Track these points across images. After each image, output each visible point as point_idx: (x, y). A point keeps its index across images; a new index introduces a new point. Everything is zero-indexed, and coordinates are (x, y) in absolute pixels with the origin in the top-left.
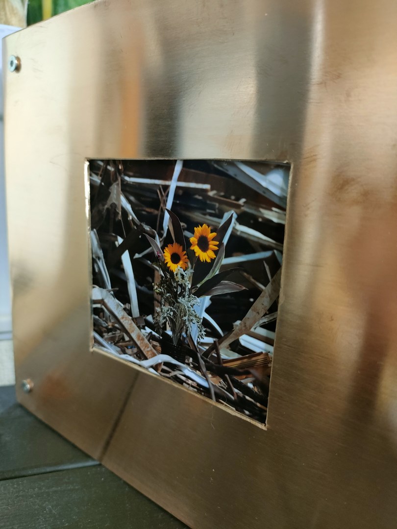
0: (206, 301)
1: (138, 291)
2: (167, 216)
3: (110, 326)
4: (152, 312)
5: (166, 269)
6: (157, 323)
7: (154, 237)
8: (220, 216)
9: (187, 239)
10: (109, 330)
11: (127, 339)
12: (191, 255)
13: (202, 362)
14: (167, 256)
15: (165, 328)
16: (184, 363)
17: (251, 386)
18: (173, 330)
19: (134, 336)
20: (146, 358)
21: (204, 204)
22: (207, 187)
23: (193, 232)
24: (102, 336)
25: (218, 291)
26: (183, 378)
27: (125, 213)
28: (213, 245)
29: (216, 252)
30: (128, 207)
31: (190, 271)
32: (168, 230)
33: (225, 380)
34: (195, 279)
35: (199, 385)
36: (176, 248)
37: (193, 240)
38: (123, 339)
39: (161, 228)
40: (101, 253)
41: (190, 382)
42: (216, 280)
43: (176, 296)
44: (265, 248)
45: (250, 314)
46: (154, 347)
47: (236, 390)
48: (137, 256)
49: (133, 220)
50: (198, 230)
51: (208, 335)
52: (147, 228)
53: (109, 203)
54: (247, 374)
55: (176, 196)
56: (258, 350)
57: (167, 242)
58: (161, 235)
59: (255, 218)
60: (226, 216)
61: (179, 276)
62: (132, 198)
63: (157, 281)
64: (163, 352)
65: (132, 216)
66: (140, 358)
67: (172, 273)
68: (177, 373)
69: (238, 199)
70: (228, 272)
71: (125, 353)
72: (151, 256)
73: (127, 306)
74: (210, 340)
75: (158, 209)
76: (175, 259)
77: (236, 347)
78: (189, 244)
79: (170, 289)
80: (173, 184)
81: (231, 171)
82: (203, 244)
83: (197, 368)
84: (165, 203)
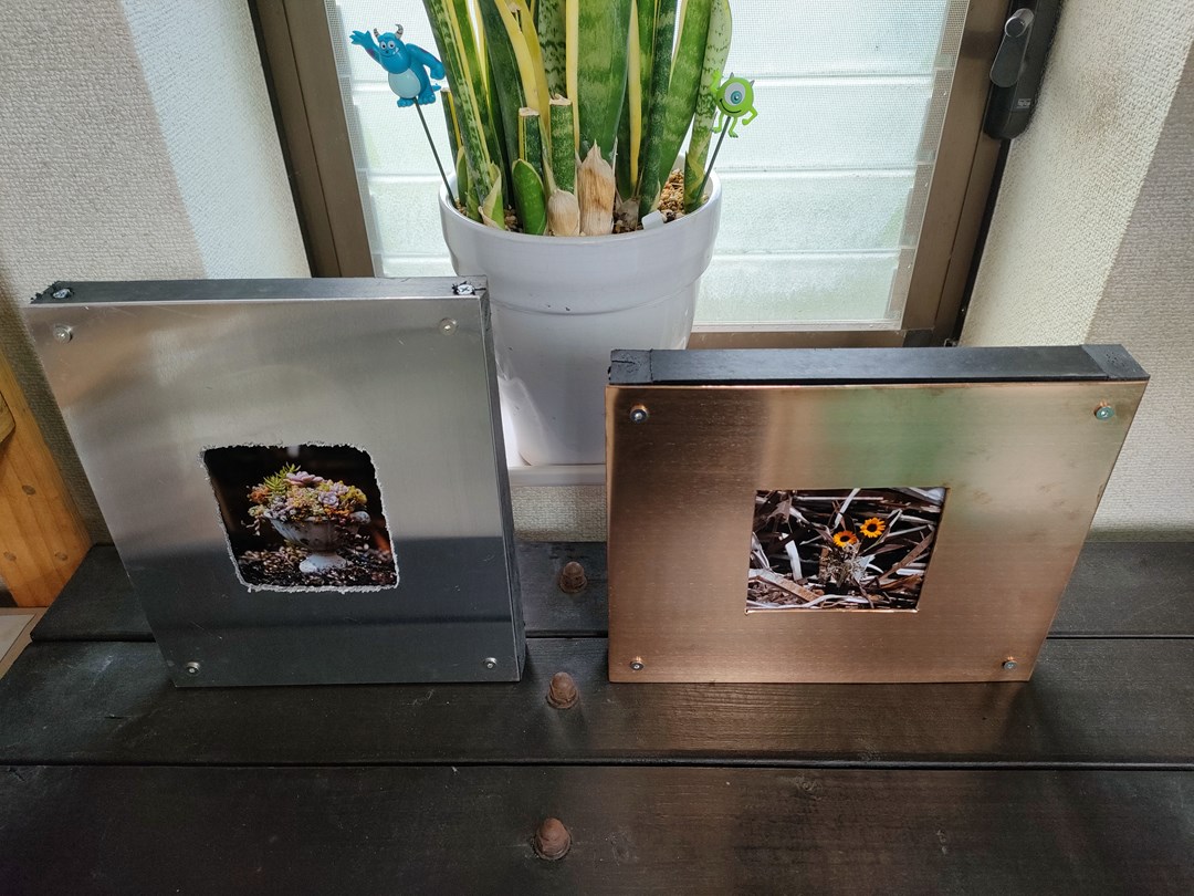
1: (802, 564)
2: (839, 517)
4: (816, 573)
6: (822, 578)
7: (825, 529)
8: (890, 512)
9: (858, 527)
11: (785, 594)
13: (863, 591)
16: (846, 595)
17: (903, 593)
19: (795, 591)
20: (808, 602)
21: (876, 507)
22: (880, 498)
23: (863, 523)
24: (756, 600)
25: (882, 551)
26: (846, 604)
27: (793, 519)
28: (880, 528)
29: (882, 532)
30: (799, 515)
32: (840, 524)
34: (862, 548)
35: (860, 604)
36: (846, 533)
37: (863, 527)
39: (833, 523)
40: (759, 547)
41: (852, 604)
42: (881, 546)
44: (921, 525)
45: (906, 558)
46: (817, 593)
47: (891, 598)
48: (804, 543)
49: (802, 522)
50: (868, 522)
51: (869, 575)
52: (818, 525)
53: (774, 514)
54: (900, 587)
55: (851, 505)
56: (910, 574)
57: (838, 530)
58: (831, 527)
59: (917, 511)
60: (894, 512)
61: (848, 549)
62: (803, 509)
63: (824, 553)
64: (826, 594)
65: (801, 518)
66: (801, 603)
67: (840, 549)
68: (839, 602)
69: (905, 503)
70: (889, 541)
72: (821, 541)
73: (788, 575)
74: (873, 577)
75: (831, 513)
76: (844, 539)
77: (894, 576)
78: (859, 530)
80: (848, 500)
81: (902, 490)
82: (872, 528)
84: (839, 509)
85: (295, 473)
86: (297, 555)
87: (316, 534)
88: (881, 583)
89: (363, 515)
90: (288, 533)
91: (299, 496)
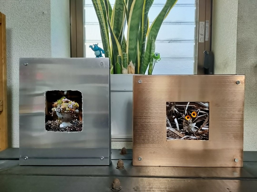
0: (195, 124)
1: (179, 125)
2: (186, 111)
3: (171, 134)
4: (183, 128)
5: (186, 120)
6: (184, 130)
7: (183, 115)
8: (197, 110)
9: (191, 114)
10: (170, 135)
12: (192, 117)
13: (195, 134)
14: (186, 118)
15: (186, 131)
16: (191, 136)
17: (204, 135)
18: (188, 131)
19: (178, 134)
20: (182, 138)
21: (194, 108)
22: (195, 106)
23: (192, 113)
24: (169, 137)
25: (197, 122)
26: (191, 139)
27: (175, 111)
28: (196, 115)
29: (196, 116)
30: (176, 110)
31: (191, 119)
32: (186, 113)
33: (200, 136)
34: (192, 121)
35: (195, 139)
36: (188, 116)
37: (192, 114)
38: (175, 136)
39: (185, 113)
40: (168, 120)
41: (193, 139)
42: (197, 120)
43: (188, 124)
44: (205, 114)
45: (203, 124)
46: (184, 135)
47: (202, 137)
48: (179, 119)
49: (177, 112)
50: (193, 113)
51: (196, 129)
52: (181, 113)
53: (171, 110)
54: (204, 133)
55: (188, 108)
56: (205, 129)
57: (186, 115)
58: (184, 114)
59: (203, 110)
60: (198, 110)
61: (189, 121)
63: (184, 122)
64: (186, 135)
65: (177, 111)
66: (180, 138)
68: (190, 138)
69: (200, 107)
70: (199, 118)
71: (176, 138)
72: (182, 118)
73: (176, 129)
74: (196, 130)
75: (184, 110)
76: (188, 118)
77: (201, 130)
78: (191, 115)
79: (187, 123)
80: (187, 106)
81: (199, 103)
83: (194, 136)
84: (185, 109)
85: (64, 99)
86: (60, 122)
87: (66, 116)
88: (199, 132)
89: (77, 111)
90: (59, 116)
91: (64, 105)
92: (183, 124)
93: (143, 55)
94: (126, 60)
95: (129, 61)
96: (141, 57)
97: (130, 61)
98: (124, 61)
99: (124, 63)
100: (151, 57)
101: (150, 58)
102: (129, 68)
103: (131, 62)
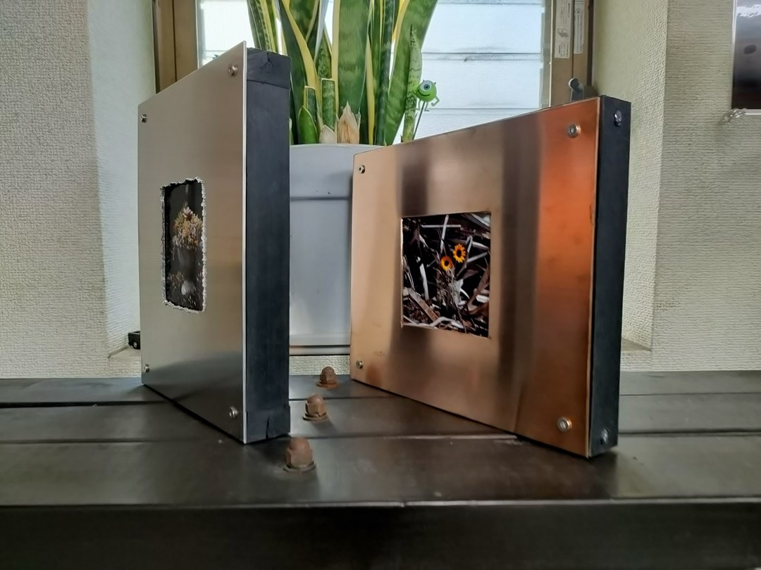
0: (462, 282)
1: (428, 284)
2: (442, 242)
3: (413, 309)
4: (436, 295)
5: (442, 270)
6: (438, 301)
7: (436, 254)
8: (466, 239)
9: (452, 253)
10: (412, 312)
11: (422, 313)
12: (454, 260)
13: (460, 315)
14: (443, 263)
15: (442, 302)
16: (451, 318)
17: (482, 321)
18: (446, 303)
19: (426, 311)
20: (432, 322)
21: (458, 234)
22: (459, 226)
23: (454, 248)
24: (408, 316)
25: (466, 276)
26: (451, 327)
27: (421, 243)
28: (463, 253)
29: (465, 257)
30: (423, 241)
31: (454, 268)
32: (443, 250)
33: (471, 322)
34: (456, 272)
35: (459, 328)
36: (447, 258)
37: (455, 252)
38: (420, 314)
39: (440, 249)
40: (408, 268)
41: (455, 328)
42: (465, 271)
43: (447, 283)
44: (484, 251)
45: (480, 284)
46: (437, 314)
47: (476, 325)
49: (426, 247)
50: (457, 247)
51: (463, 300)
52: (433, 250)
53: (413, 240)
54: (480, 315)
55: (446, 232)
56: (484, 301)
57: (442, 256)
58: (439, 253)
59: (480, 238)
60: (468, 239)
61: (448, 272)
62: (425, 236)
63: (438, 277)
64: (441, 316)
65: (425, 245)
66: (429, 323)
67: (445, 272)
68: (448, 325)
69: (473, 230)
70: (471, 265)
71: (421, 322)
72: (435, 265)
73: (423, 295)
74: (463, 303)
75: (438, 240)
76: (446, 264)
77: (476, 303)
78: (453, 255)
79: (444, 280)
80: (445, 226)
81: (469, 218)
82: (459, 254)
83: (458, 319)
84: (441, 236)
88: (470, 309)
92: (435, 282)
93: (384, 88)
94: (330, 102)
95: (342, 104)
96: (378, 96)
97: (344, 106)
98: (324, 105)
99: (324, 111)
100: (408, 96)
101: (407, 98)
102: (342, 128)
103: (347, 110)
